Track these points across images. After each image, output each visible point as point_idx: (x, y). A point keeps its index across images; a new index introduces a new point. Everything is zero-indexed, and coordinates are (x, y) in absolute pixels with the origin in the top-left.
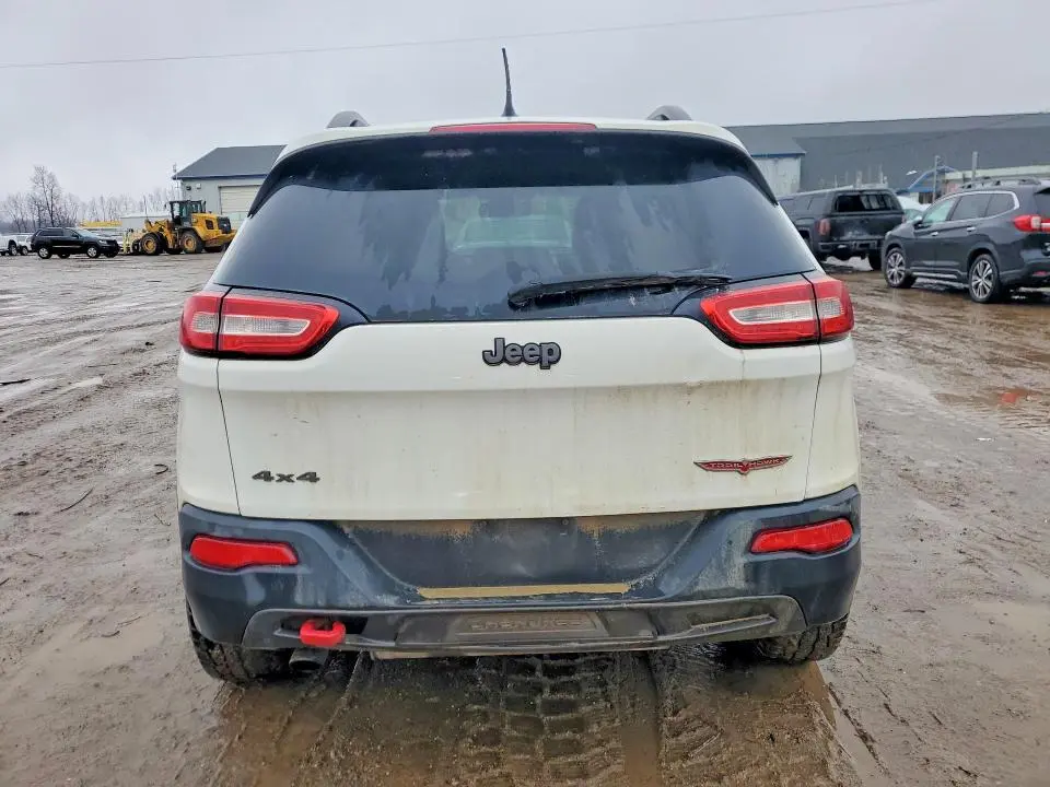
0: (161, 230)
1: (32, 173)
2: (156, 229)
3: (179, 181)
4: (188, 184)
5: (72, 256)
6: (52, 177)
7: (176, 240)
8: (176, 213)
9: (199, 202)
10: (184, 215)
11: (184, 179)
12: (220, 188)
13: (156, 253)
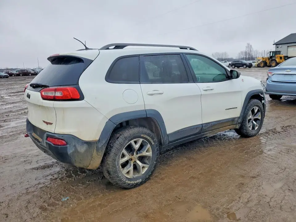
0: (266, 60)
1: (246, 45)
2: (264, 60)
3: (275, 45)
4: (278, 46)
5: (240, 68)
6: (251, 46)
7: (270, 63)
8: (271, 55)
9: (279, 51)
10: (274, 55)
11: (276, 45)
12: (288, 46)
13: (263, 67)
